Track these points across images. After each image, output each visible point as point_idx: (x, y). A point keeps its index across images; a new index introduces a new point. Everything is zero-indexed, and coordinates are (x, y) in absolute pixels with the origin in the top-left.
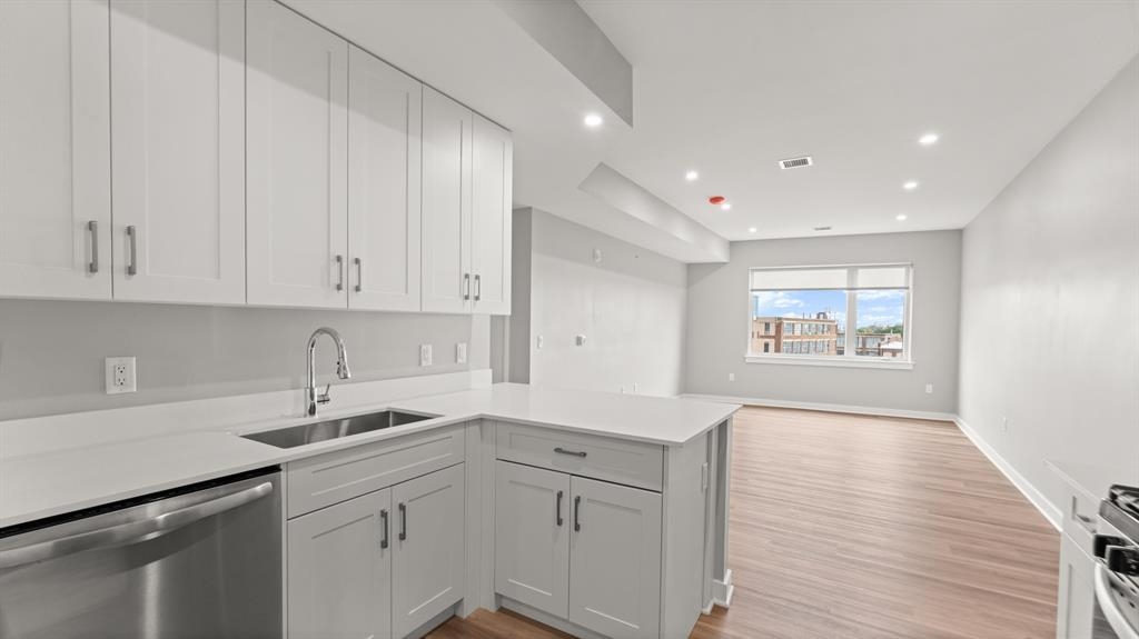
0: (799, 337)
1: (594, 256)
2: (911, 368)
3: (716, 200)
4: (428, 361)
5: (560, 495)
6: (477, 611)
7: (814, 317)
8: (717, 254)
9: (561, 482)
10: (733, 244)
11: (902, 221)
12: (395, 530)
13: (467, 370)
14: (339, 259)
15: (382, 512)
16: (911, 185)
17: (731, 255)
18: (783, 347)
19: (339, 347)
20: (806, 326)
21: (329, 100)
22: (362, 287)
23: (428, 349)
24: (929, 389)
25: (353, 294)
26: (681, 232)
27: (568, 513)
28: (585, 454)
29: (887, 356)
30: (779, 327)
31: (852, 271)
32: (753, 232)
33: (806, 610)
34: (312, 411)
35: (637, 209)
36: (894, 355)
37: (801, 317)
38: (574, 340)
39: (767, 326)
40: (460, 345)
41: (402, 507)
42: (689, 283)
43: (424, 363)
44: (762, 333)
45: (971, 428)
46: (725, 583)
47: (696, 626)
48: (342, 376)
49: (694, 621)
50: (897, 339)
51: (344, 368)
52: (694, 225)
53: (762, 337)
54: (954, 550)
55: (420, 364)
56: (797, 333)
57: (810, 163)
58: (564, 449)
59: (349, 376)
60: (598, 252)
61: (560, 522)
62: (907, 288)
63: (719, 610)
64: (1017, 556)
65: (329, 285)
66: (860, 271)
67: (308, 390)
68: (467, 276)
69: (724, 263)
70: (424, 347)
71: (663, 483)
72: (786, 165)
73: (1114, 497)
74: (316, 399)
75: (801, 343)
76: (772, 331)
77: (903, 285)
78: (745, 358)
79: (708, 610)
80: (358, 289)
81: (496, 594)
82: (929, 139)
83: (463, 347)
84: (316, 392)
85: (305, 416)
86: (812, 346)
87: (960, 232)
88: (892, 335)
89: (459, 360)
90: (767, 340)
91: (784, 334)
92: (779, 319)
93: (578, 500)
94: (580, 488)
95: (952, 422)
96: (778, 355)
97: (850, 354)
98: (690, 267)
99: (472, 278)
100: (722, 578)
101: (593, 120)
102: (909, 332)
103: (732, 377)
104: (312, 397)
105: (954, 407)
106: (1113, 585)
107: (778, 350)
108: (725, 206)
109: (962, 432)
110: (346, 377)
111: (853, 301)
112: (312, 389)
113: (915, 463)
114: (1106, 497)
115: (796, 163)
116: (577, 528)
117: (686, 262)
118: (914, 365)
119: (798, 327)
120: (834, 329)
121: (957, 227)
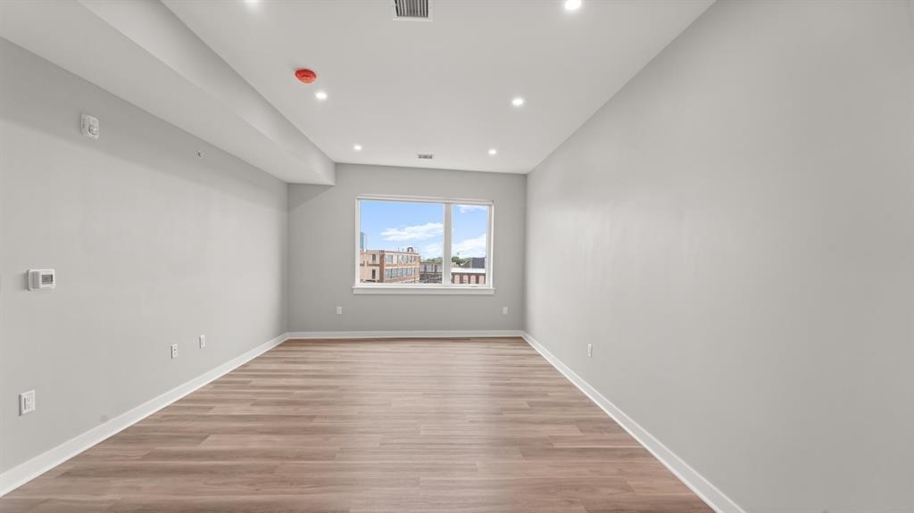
0: (395, 265)
2: (493, 293)
3: (305, 74)
7: (405, 251)
10: (339, 167)
17: (336, 177)
20: (400, 257)
24: (505, 310)
30: (382, 257)
37: (397, 250)
39: (374, 256)
42: (289, 206)
44: (371, 262)
53: (370, 265)
56: (395, 262)
69: (331, 186)
75: (397, 269)
76: (378, 261)
78: (352, 289)
87: (525, 176)
90: (374, 268)
91: (386, 263)
92: (383, 251)
95: (521, 338)
97: (446, 283)
98: (290, 187)
102: (489, 264)
103: (339, 310)
105: (523, 325)
117: (289, 180)
118: (495, 290)
119: (395, 257)
120: (417, 260)
121: (525, 173)
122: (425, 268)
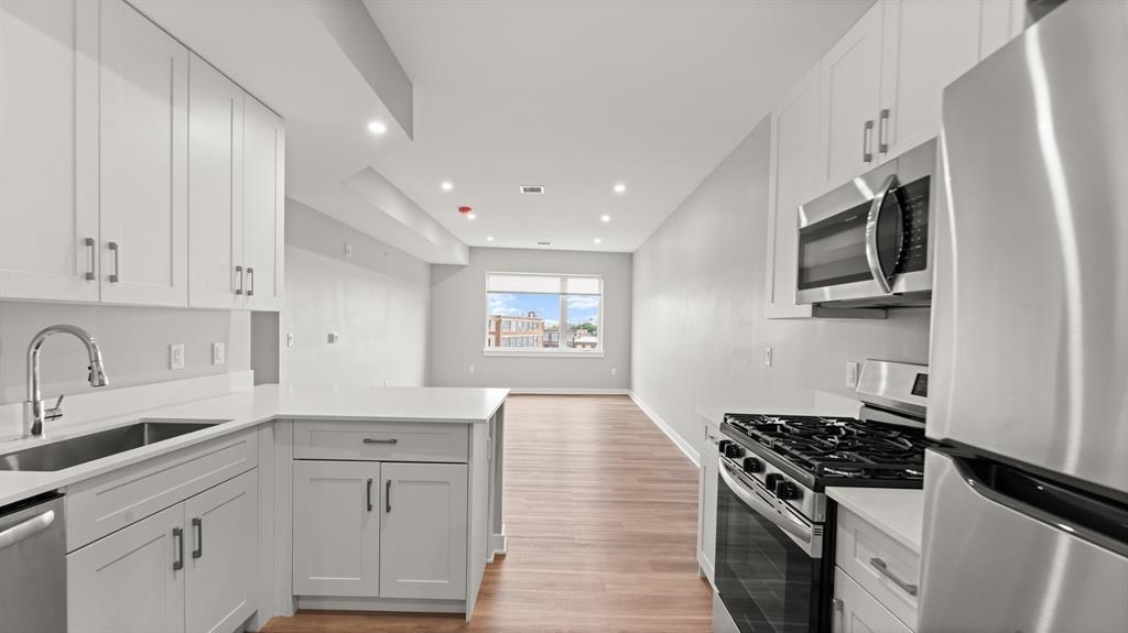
0: (514, 333)
1: (346, 251)
2: (602, 356)
3: (463, 210)
4: (180, 363)
5: (369, 483)
6: (271, 620)
7: (526, 315)
8: (460, 257)
9: (371, 470)
10: (472, 249)
11: (597, 244)
12: (189, 549)
13: (225, 372)
14: (89, 242)
15: (175, 530)
16: (606, 218)
17: (470, 258)
18: (502, 342)
19: (90, 348)
20: (520, 324)
21: (74, 47)
22: (120, 277)
23: (180, 349)
24: (614, 371)
25: (107, 285)
26: (431, 235)
27: (378, 499)
28: (395, 441)
29: (588, 348)
30: (498, 323)
31: (564, 280)
32: (490, 241)
33: (558, 541)
34: (37, 430)
35: (395, 211)
36: (584, 346)
37: (516, 316)
38: (326, 338)
39: (490, 322)
40: (216, 345)
41: (197, 522)
42: (432, 283)
43: (174, 366)
45: (639, 400)
46: (503, 534)
47: (485, 573)
48: (97, 383)
49: (483, 570)
50: (585, 335)
51: (100, 373)
52: (441, 229)
54: (639, 480)
55: (170, 367)
56: (514, 329)
57: (543, 192)
58: (373, 439)
59: (107, 382)
60: (349, 247)
61: (369, 508)
62: (599, 295)
63: (499, 558)
64: (671, 477)
65: (75, 274)
66: (569, 280)
67: (30, 405)
68: (239, 269)
69: (463, 266)
70: (174, 348)
71: (469, 455)
72: (525, 190)
73: (726, 420)
74: (43, 415)
75: (522, 338)
76: (494, 328)
77: (597, 292)
78: (482, 352)
79: (491, 559)
80: (113, 279)
81: (294, 597)
82: (620, 188)
83: (220, 347)
84: (42, 406)
85: (25, 437)
86: (525, 340)
87: (631, 255)
88: (582, 331)
89: (217, 362)
90: (489, 334)
91: (503, 330)
92: (499, 317)
93: (388, 484)
94: (390, 472)
95: (628, 395)
96: (498, 349)
97: (563, 348)
98: (433, 267)
99: (245, 271)
100: (500, 532)
101: (377, 128)
102: (600, 331)
103: (472, 369)
104: (36, 412)
105: (629, 385)
106: (727, 467)
107: (498, 344)
108: (471, 216)
109: (632, 401)
110: (102, 384)
111: (564, 304)
112: (35, 403)
113: (610, 427)
114: (722, 420)
115: (532, 190)
116: (388, 509)
117: (431, 262)
118: (605, 355)
119: (514, 324)
120: (540, 327)
121: (630, 251)
122: (550, 337)
